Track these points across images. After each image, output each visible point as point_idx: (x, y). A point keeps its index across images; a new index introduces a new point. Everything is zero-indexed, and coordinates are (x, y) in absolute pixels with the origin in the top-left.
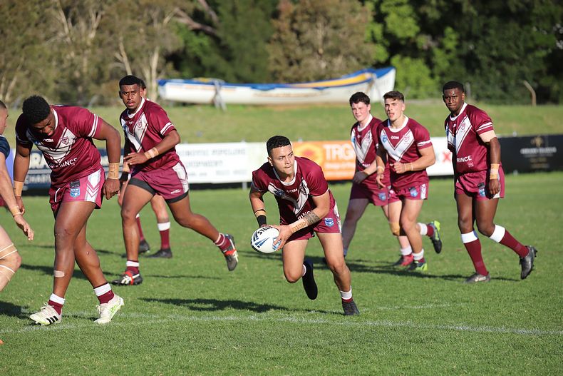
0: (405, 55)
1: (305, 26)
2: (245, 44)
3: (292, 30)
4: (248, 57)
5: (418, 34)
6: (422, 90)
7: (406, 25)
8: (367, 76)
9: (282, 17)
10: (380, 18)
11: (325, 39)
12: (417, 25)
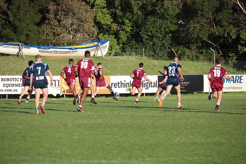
0: (105, 34)
1: (63, 17)
5: (112, 23)
7: (106, 18)
8: (96, 43)
9: (51, 12)
11: (72, 24)
12: (111, 18)
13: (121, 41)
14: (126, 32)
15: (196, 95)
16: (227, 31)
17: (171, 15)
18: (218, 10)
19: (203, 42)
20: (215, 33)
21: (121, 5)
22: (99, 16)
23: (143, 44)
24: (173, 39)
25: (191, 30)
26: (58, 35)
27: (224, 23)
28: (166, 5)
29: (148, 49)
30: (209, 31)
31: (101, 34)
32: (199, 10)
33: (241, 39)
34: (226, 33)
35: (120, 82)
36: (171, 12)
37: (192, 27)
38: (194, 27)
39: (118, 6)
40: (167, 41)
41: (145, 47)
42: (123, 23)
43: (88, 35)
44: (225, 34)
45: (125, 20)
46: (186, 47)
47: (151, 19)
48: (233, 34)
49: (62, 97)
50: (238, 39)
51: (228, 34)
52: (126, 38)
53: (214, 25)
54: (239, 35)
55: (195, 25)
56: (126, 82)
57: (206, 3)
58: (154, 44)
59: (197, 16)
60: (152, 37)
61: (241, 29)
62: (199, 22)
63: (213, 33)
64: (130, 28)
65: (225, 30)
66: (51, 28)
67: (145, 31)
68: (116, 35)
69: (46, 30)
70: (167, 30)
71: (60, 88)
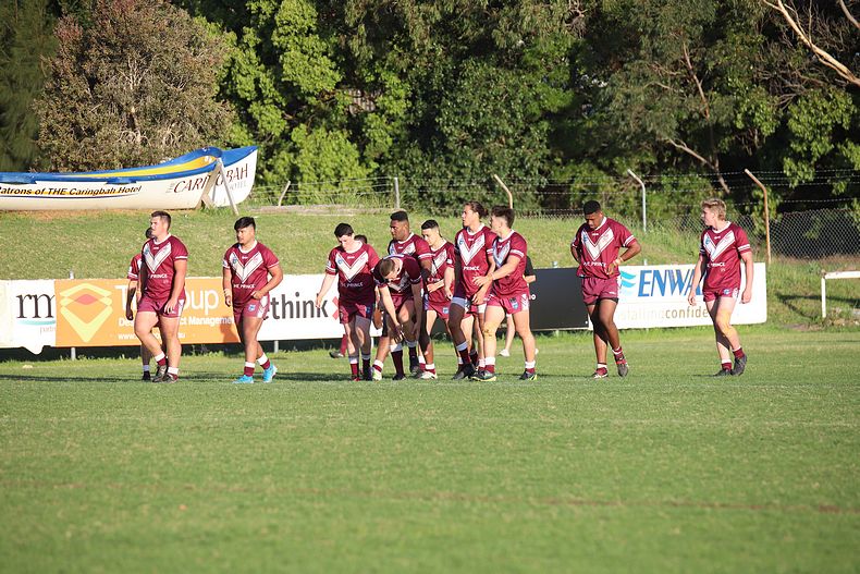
0: (313, 125)
1: (104, 68)
3: (80, 73)
5: (338, 86)
7: (317, 69)
8: (209, 160)
10: (270, 57)
11: (141, 93)
12: (335, 69)
13: (370, 152)
14: (391, 119)
15: (560, 341)
16: (744, 108)
17: (546, 56)
18: (713, 34)
19: (660, 148)
20: (702, 117)
21: (368, 20)
22: (291, 64)
23: (448, 161)
24: (554, 139)
25: (615, 105)
26: (91, 132)
27: (734, 81)
28: (527, 19)
29: (468, 176)
30: (680, 107)
31: (302, 125)
32: (644, 33)
33: (793, 136)
34: (739, 116)
35: (279, 300)
36: (545, 45)
37: (619, 96)
38: (628, 96)
39: (356, 25)
40: (535, 149)
41: (455, 169)
42: (379, 86)
43: (201, 130)
44: (736, 119)
45: (384, 76)
46: (600, 167)
47: (476, 70)
48: (766, 120)
49: (64, 358)
50: (783, 135)
51: (748, 118)
52: (389, 140)
53: (697, 89)
54: (784, 121)
55: (632, 89)
56: (301, 299)
57: (667, 11)
58: (489, 160)
59: (638, 57)
60: (479, 134)
61: (795, 101)
62: (646, 78)
63: (696, 115)
64: (403, 104)
65: (737, 105)
66: (63, 106)
67: (456, 114)
68: (356, 129)
69: (47, 115)
70: (534, 108)
71: (54, 325)
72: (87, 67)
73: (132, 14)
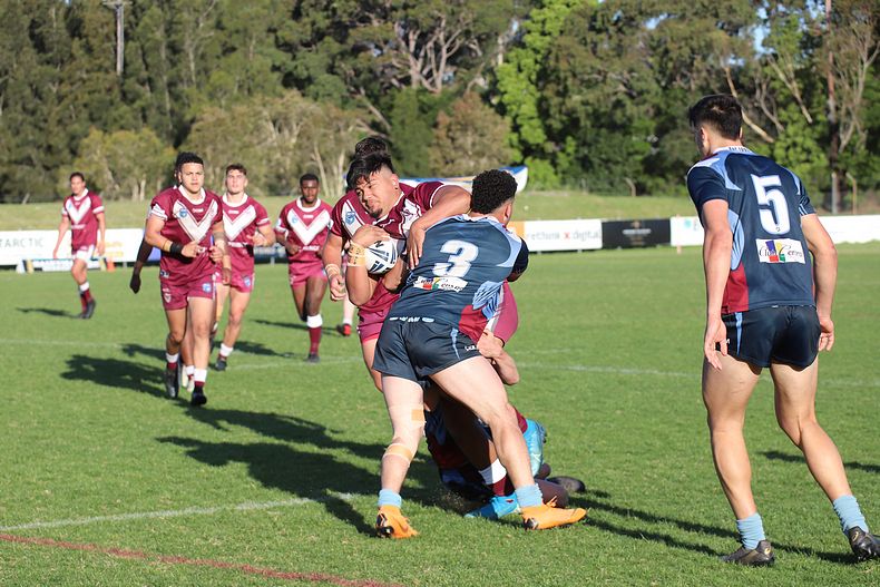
0: (535, 158)
1: (458, 134)
2: (411, 147)
3: (448, 136)
4: (414, 158)
5: (545, 141)
6: (548, 184)
7: (536, 134)
9: (441, 126)
10: (516, 128)
12: (544, 134)
13: (559, 169)
14: (569, 155)
22: (525, 131)
23: (593, 172)
29: (602, 180)
41: (597, 176)
42: (563, 141)
46: (660, 177)
52: (568, 164)
55: (674, 142)
62: (679, 137)
64: (574, 149)
68: (553, 159)
72: (451, 134)
73: (469, 111)
